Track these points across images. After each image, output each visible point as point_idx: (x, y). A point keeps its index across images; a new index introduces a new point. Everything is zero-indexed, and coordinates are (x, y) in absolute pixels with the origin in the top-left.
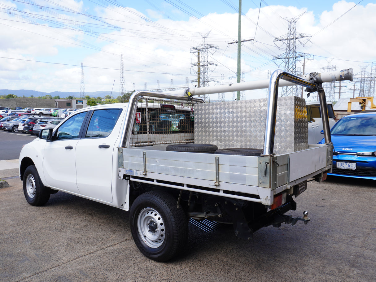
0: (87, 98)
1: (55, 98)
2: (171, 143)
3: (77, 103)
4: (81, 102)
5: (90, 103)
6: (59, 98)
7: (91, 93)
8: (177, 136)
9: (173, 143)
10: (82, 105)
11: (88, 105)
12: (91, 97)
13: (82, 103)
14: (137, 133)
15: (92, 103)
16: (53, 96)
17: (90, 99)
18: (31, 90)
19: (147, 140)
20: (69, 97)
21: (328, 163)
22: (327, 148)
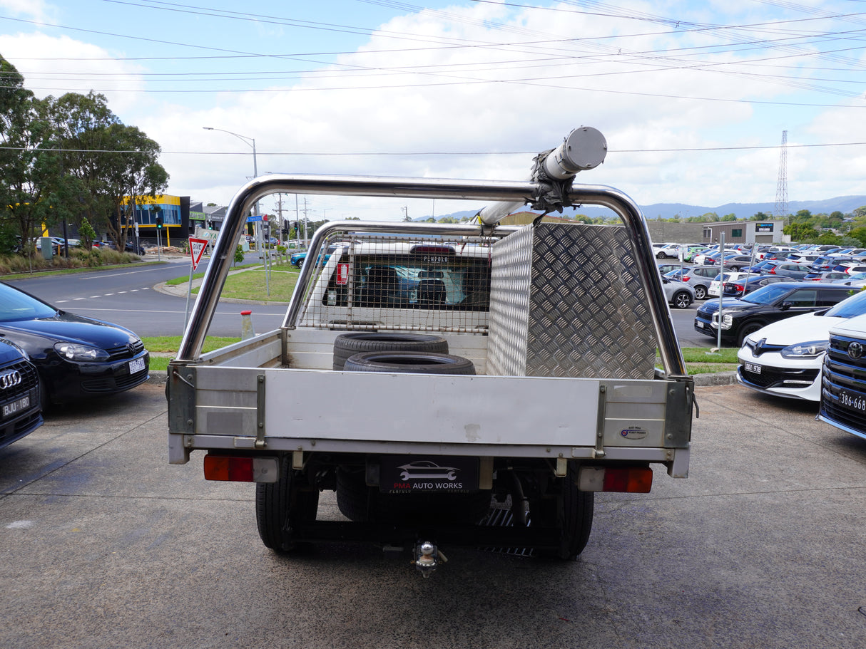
0: (803, 215)
1: (726, 219)
2: (400, 329)
3: (757, 230)
4: (767, 227)
5: (798, 229)
6: (735, 219)
7: (818, 202)
8: (437, 316)
9: (406, 330)
10: (771, 234)
11: (785, 234)
12: (813, 214)
13: (771, 230)
14: (335, 303)
15: (804, 228)
16: (721, 216)
17: (811, 217)
18: (677, 204)
19: (344, 318)
20: (756, 216)
21: (622, 438)
22: (601, 387)
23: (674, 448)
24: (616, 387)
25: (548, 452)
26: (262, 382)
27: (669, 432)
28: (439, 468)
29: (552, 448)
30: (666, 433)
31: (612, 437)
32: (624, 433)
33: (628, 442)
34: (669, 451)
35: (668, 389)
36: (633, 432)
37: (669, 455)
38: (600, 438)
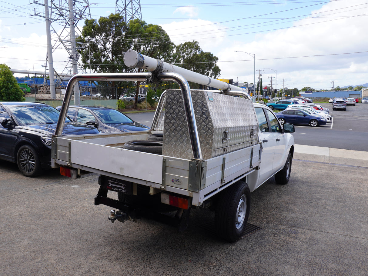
21: (172, 183)
22: (163, 159)
23: (193, 192)
24: (170, 160)
25: (147, 183)
26: (70, 144)
27: (191, 184)
28: (119, 183)
29: (148, 182)
30: (189, 184)
31: (169, 182)
32: (173, 181)
33: (175, 185)
34: (191, 192)
35: (190, 164)
36: (176, 181)
37: (191, 194)
38: (163, 181)
